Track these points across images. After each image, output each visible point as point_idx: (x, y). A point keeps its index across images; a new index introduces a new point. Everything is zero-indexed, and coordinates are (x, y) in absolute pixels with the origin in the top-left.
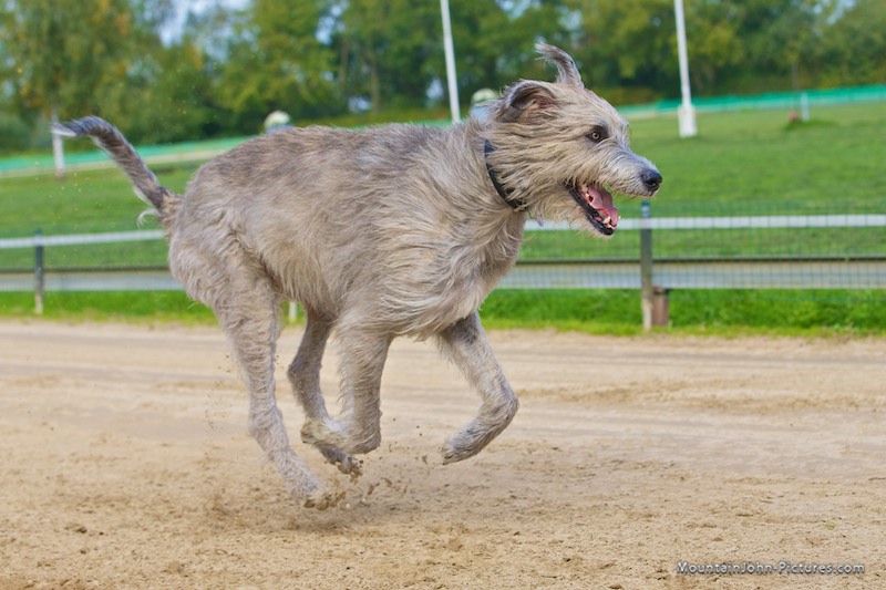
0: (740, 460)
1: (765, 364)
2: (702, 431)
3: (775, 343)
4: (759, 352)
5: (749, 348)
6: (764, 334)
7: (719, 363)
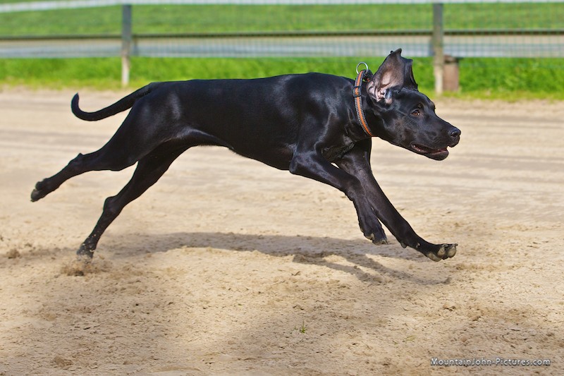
0: (512, 209)
1: (543, 124)
2: (480, 183)
3: (553, 107)
4: (538, 114)
5: (529, 111)
6: (542, 98)
7: (501, 123)
